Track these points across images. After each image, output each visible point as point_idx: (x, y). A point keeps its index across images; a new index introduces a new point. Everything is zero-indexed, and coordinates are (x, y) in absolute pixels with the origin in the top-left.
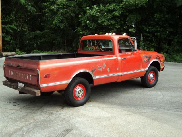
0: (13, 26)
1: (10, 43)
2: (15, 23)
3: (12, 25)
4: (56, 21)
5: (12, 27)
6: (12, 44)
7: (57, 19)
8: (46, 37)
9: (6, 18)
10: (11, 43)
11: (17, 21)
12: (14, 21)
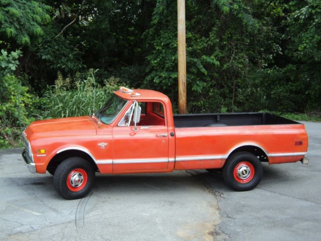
0: (213, 60)
1: (209, 94)
2: (218, 51)
3: (212, 57)
4: (305, 45)
5: (211, 61)
6: (213, 97)
7: (307, 38)
8: (291, 81)
9: (201, 42)
10: (211, 94)
11: (222, 48)
12: (217, 48)
